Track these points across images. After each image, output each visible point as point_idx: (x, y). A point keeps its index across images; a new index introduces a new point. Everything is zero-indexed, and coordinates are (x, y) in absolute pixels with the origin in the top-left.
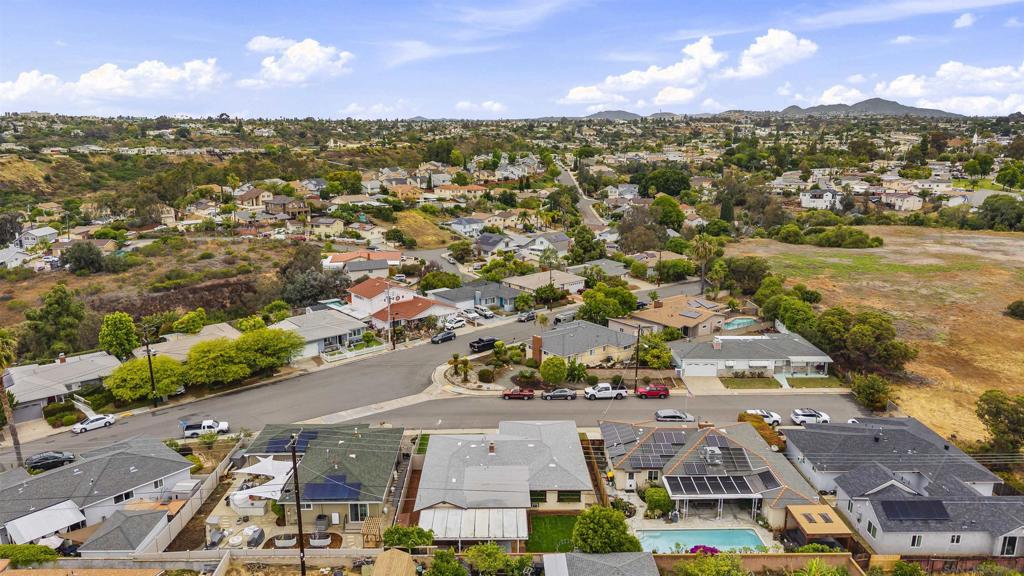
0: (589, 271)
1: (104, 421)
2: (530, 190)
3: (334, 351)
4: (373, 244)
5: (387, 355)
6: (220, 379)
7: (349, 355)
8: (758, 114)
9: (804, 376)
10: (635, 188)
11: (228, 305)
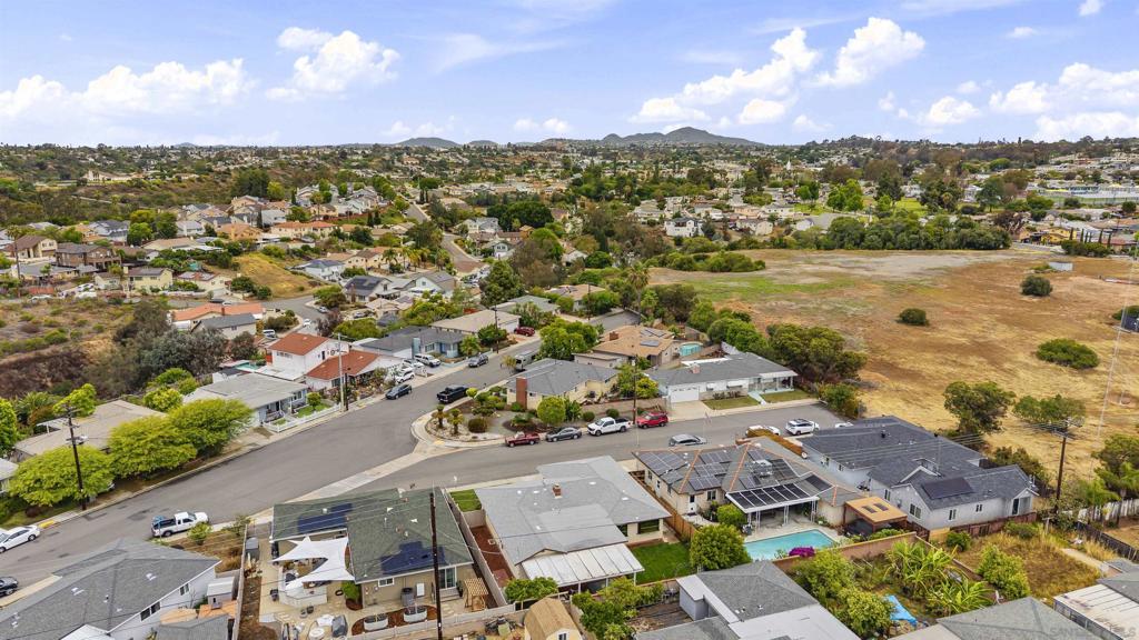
0: (522, 309)
1: (27, 534)
2: (380, 226)
3: (277, 419)
4: (216, 296)
5: (341, 417)
6: (163, 465)
7: (301, 422)
8: (580, 142)
9: (773, 391)
10: (495, 221)
11: (49, 384)
